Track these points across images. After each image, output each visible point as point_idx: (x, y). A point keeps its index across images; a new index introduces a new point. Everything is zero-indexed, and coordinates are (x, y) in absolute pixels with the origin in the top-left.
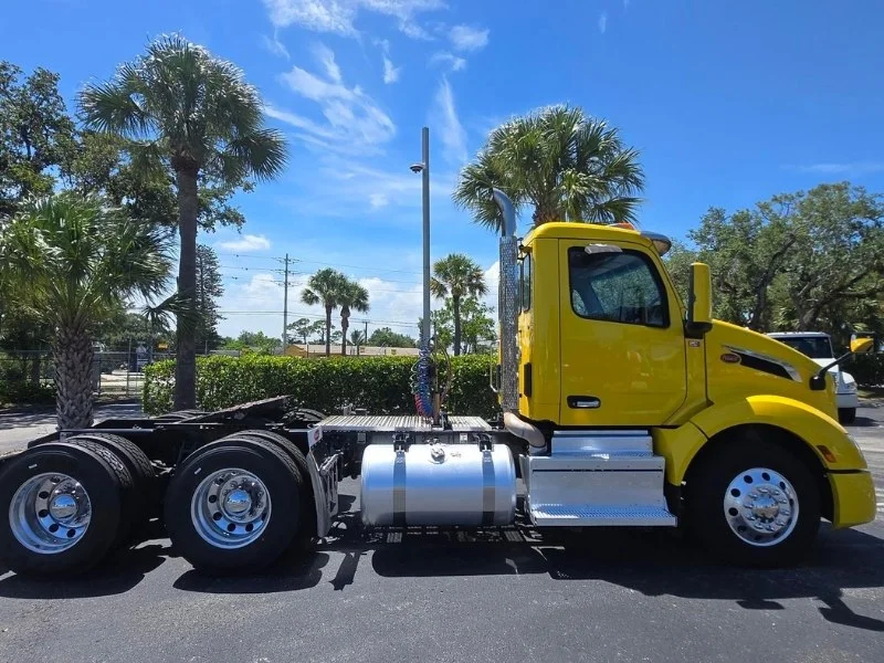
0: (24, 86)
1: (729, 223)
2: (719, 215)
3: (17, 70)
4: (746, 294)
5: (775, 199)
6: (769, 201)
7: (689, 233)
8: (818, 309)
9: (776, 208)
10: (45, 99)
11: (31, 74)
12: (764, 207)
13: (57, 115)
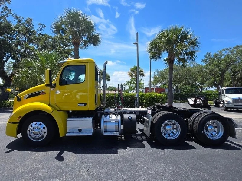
0: (24, 22)
1: (213, 57)
2: (210, 55)
3: (23, 18)
4: (218, 77)
5: (223, 50)
6: (221, 50)
7: (202, 60)
8: (238, 81)
9: (223, 52)
10: (30, 26)
11: (26, 19)
12: (220, 52)
13: (32, 30)
